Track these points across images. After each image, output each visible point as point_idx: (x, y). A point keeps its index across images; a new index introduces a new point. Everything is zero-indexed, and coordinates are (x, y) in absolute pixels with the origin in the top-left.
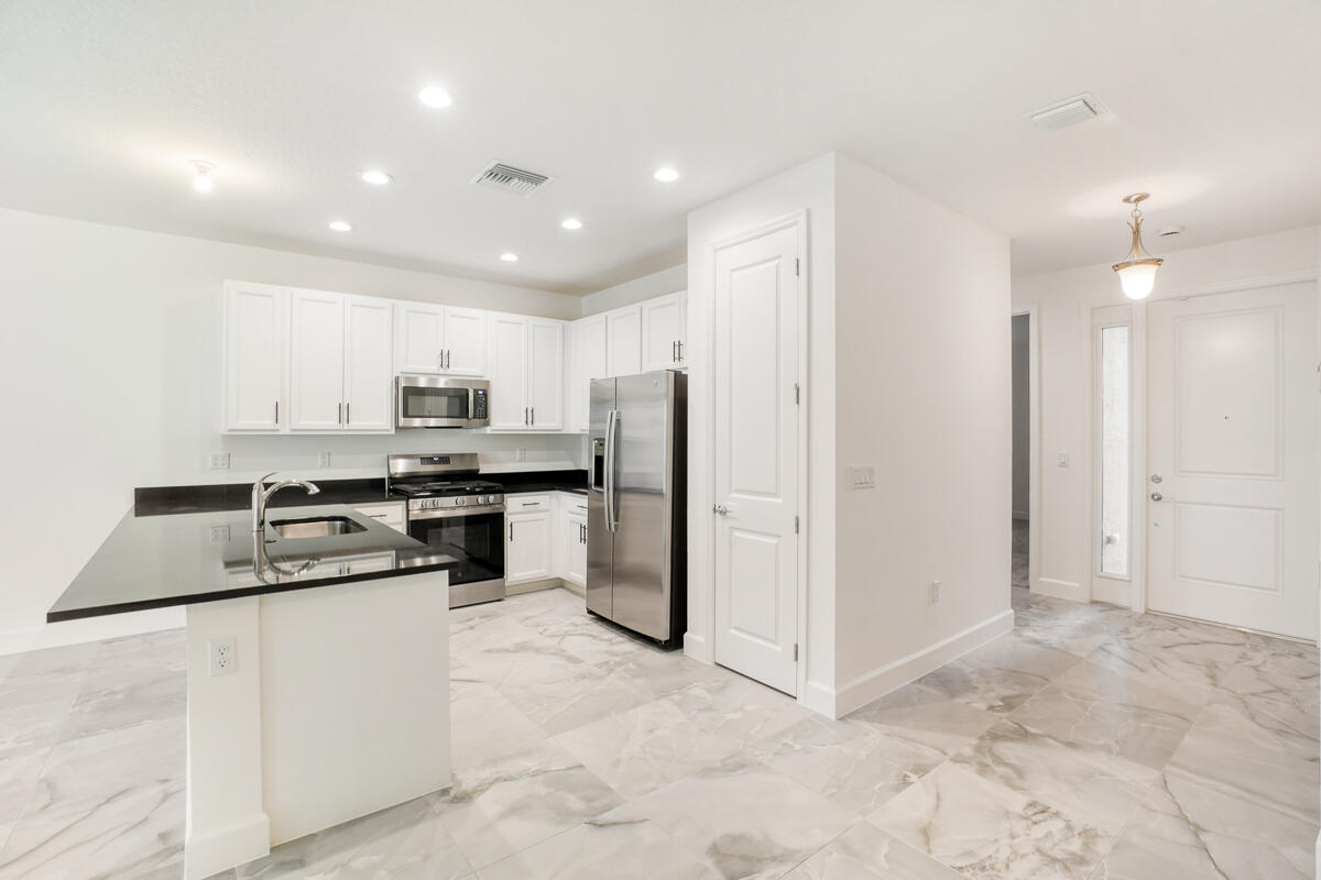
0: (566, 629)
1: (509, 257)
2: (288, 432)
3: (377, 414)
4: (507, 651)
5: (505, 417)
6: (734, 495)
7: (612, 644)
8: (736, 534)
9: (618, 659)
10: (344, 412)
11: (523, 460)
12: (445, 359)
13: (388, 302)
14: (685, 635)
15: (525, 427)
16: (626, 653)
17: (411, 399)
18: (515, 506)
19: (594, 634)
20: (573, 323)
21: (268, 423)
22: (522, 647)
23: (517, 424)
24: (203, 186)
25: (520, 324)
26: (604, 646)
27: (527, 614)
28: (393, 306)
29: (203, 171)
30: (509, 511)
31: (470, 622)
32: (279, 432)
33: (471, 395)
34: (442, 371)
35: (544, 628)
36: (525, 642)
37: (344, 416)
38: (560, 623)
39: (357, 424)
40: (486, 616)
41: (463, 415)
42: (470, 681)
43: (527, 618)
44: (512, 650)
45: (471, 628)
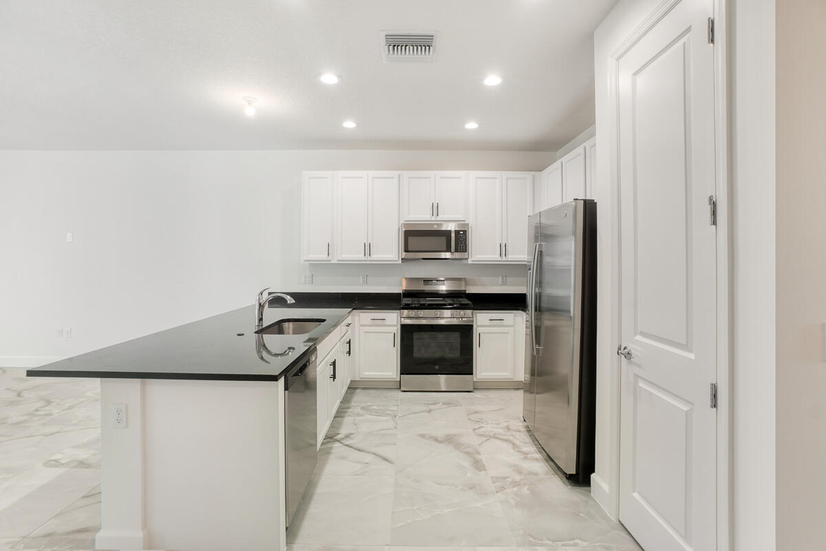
0: (501, 431)
1: (471, 125)
2: (336, 262)
3: (390, 250)
4: (436, 440)
5: (481, 250)
6: (638, 338)
7: (525, 458)
8: (641, 384)
9: (518, 478)
10: (368, 249)
11: (504, 283)
12: (435, 209)
13: (395, 173)
14: (593, 476)
15: (499, 259)
16: (531, 473)
17: (410, 239)
18: (482, 320)
19: (517, 442)
20: (542, 173)
21: (324, 256)
22: (449, 440)
23: (493, 256)
24: (250, 112)
25: (496, 178)
26: (515, 458)
27: (479, 408)
28: (399, 175)
29: (250, 103)
30: (479, 324)
31: (433, 406)
32: (333, 262)
33: (453, 235)
34: (433, 218)
35: (482, 425)
36: (455, 435)
37: (367, 252)
38: (497, 424)
39: (377, 256)
40: (448, 404)
41: (448, 250)
42: (386, 459)
43: (476, 413)
44: (440, 440)
45: (430, 411)
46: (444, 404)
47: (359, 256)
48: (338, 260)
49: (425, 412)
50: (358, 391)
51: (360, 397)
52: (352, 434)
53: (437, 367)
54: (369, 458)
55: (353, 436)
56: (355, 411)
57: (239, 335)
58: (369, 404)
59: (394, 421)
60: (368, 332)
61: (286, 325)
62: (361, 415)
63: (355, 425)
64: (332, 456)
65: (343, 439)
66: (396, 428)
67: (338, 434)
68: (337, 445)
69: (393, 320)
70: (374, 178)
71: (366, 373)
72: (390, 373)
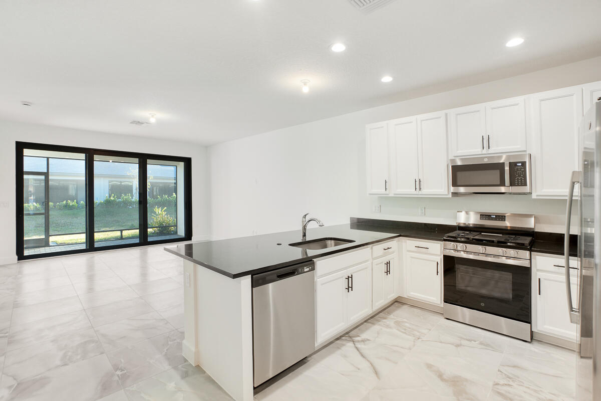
2: (393, 195)
3: (439, 184)
10: (418, 184)
13: (442, 113)
17: (459, 174)
18: (543, 264)
21: (381, 191)
24: (306, 90)
28: (446, 115)
29: (305, 84)
30: (538, 268)
31: (467, 342)
32: (390, 195)
33: (507, 168)
34: (485, 151)
35: (511, 383)
36: (466, 380)
37: (418, 187)
38: (535, 391)
39: (426, 191)
40: (486, 345)
41: (502, 183)
42: (376, 373)
43: (514, 367)
44: (445, 377)
45: (458, 346)
46: (481, 343)
47: (410, 190)
48: (395, 194)
49: (452, 344)
50: (405, 307)
51: (402, 313)
52: (369, 340)
53: (483, 304)
54: (364, 365)
55: (368, 342)
56: (388, 323)
57: (278, 244)
58: (405, 320)
59: (414, 342)
60: (413, 258)
61: (329, 242)
62: (390, 328)
63: (378, 334)
64: (339, 352)
65: (358, 341)
66: (410, 349)
67: (359, 336)
68: (351, 344)
69: (436, 250)
70: (422, 121)
71: (412, 293)
72: (434, 299)
